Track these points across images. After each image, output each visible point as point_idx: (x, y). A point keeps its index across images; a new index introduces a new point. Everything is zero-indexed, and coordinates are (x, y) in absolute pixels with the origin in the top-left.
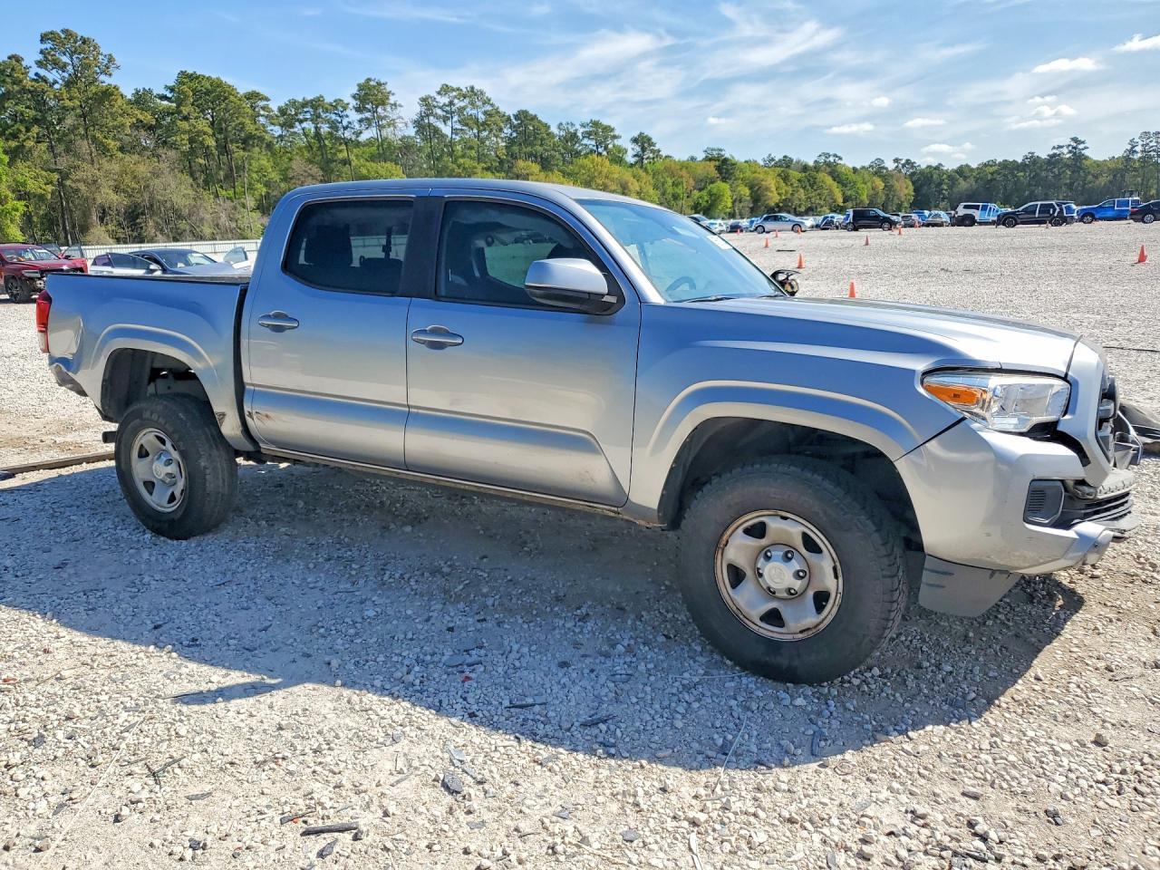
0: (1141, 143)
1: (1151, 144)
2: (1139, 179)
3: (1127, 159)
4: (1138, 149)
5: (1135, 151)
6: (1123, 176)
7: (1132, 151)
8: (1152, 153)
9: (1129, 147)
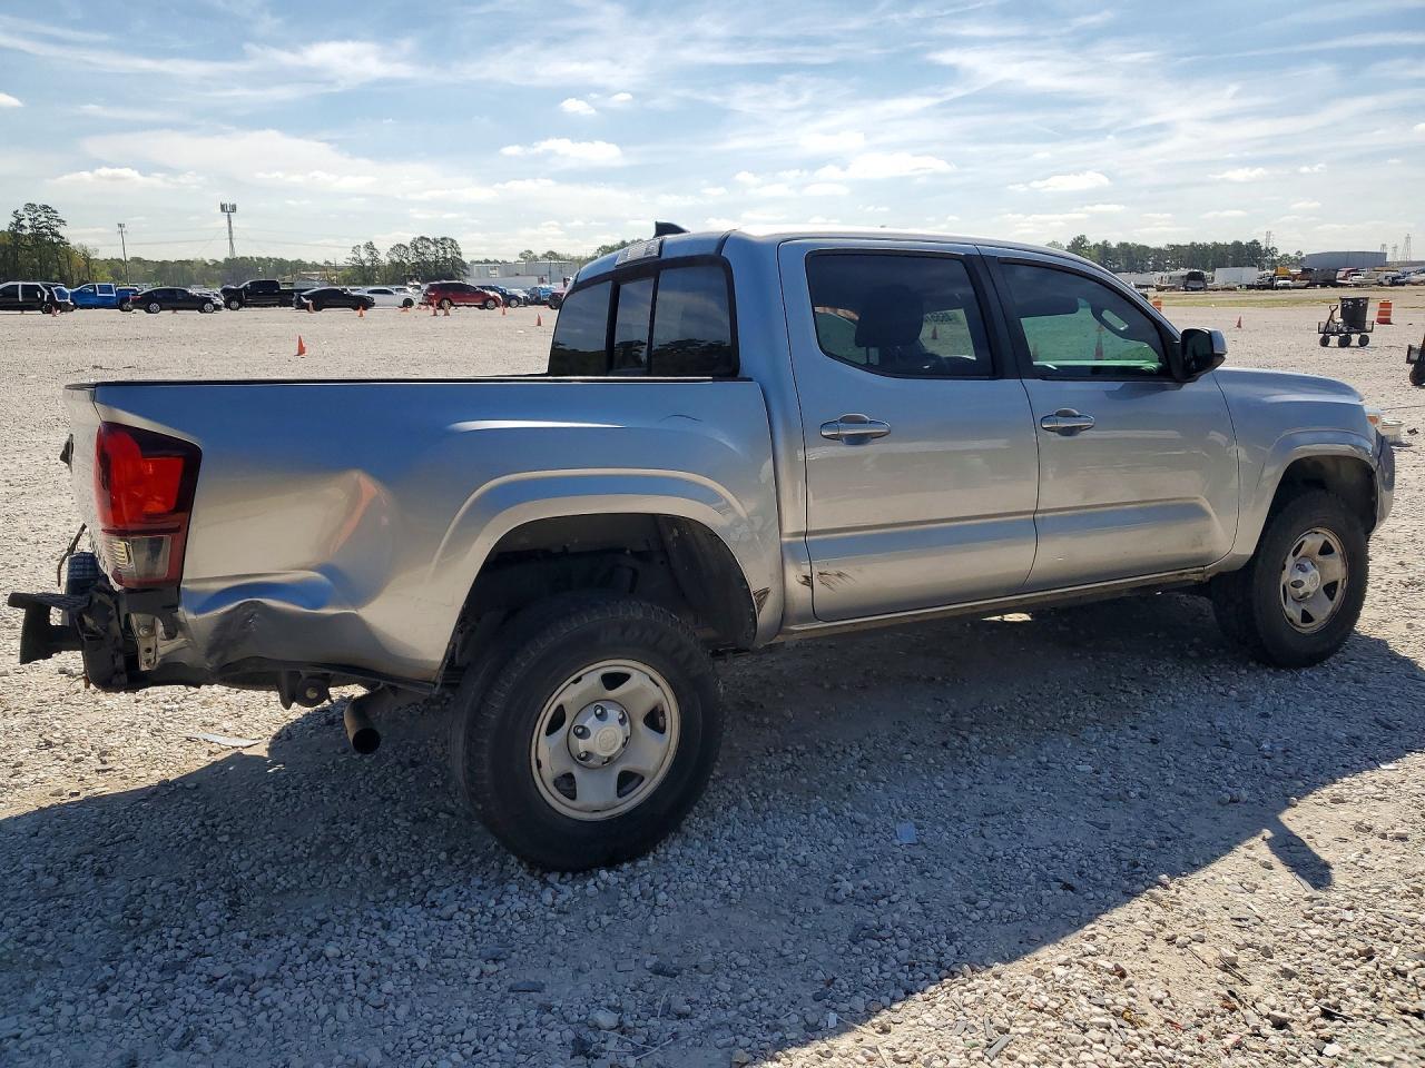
0: (27, 216)
1: (41, 219)
2: (36, 260)
3: (14, 235)
4: (26, 223)
5: (22, 226)
6: (16, 255)
7: (19, 224)
8: (44, 230)
9: (14, 220)
